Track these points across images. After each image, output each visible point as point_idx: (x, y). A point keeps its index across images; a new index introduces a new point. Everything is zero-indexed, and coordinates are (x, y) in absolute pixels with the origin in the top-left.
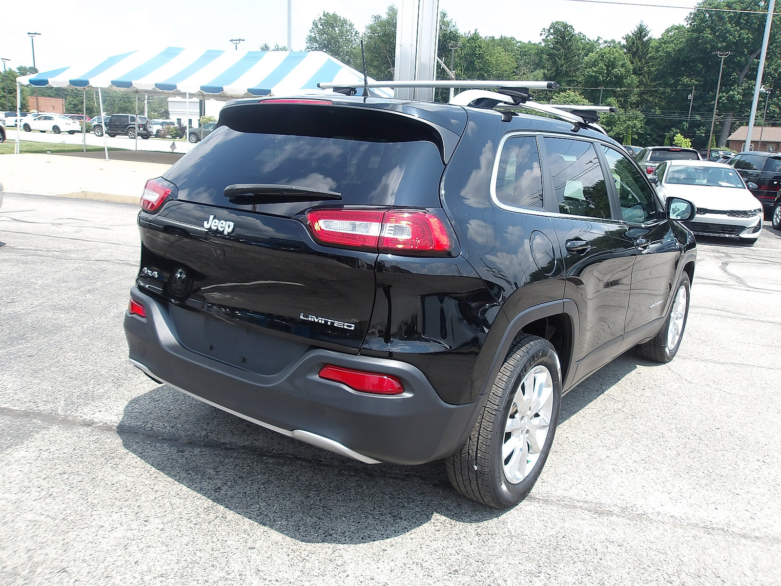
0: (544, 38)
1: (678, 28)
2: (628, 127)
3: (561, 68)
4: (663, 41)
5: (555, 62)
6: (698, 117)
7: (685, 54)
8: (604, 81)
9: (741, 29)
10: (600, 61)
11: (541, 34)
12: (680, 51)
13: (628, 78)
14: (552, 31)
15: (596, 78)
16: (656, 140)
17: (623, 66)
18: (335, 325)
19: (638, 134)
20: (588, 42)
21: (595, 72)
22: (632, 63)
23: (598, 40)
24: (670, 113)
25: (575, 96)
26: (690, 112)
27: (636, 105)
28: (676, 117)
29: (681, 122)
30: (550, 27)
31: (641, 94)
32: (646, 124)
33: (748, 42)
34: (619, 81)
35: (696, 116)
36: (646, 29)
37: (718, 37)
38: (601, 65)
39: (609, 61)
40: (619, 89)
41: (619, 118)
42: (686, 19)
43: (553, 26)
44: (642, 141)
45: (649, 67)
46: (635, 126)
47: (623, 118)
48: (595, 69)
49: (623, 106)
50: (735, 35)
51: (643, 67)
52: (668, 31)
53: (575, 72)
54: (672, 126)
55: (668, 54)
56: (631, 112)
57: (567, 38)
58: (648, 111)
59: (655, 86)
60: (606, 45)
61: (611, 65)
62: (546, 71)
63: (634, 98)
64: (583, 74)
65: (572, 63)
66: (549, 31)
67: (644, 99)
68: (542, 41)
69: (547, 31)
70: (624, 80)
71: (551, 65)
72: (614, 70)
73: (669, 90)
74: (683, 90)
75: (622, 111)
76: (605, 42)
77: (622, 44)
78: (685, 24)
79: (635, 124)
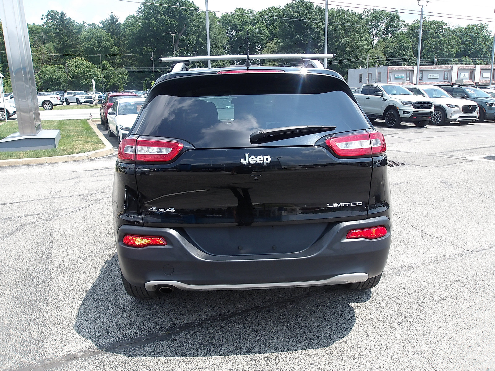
0: (45, 21)
1: (133, 17)
2: (119, 78)
3: (66, 43)
4: (127, 25)
5: (61, 38)
6: (159, 71)
7: (143, 33)
8: (97, 50)
9: (171, 18)
10: (92, 38)
11: (42, 19)
12: (140, 31)
13: (112, 48)
14: (49, 17)
15: (92, 48)
16: (138, 85)
17: (107, 40)
18: (351, 205)
19: (126, 82)
20: (77, 24)
21: (90, 45)
22: (112, 39)
23: (84, 24)
24: (142, 69)
25: (82, 60)
26: (153, 68)
27: (121, 65)
28: (146, 71)
29: (150, 74)
30: (47, 14)
31: (122, 58)
32: (130, 76)
33: (176, 26)
34: (106, 50)
35: (157, 70)
36: (116, 17)
37: (160, 23)
38: (93, 40)
39: (98, 37)
40: (108, 55)
41: (112, 74)
42: (137, 12)
43: (49, 13)
44: (130, 87)
45: (123, 41)
46: (123, 78)
47: (115, 73)
48: (90, 43)
49: (113, 65)
50: (168, 22)
51: (120, 41)
52: (127, 19)
53: (76, 44)
54: (146, 76)
55: (133, 32)
56: (119, 70)
57: (66, 22)
58: (129, 68)
59: (129, 53)
60: (89, 27)
61: (100, 40)
62: (55, 44)
63: (118, 61)
64: (82, 46)
65: (73, 39)
66: (48, 17)
67: (124, 61)
68: (44, 24)
69: (46, 17)
70: (110, 50)
71: (58, 40)
72: (102, 43)
73: (138, 55)
74: (147, 55)
75: (113, 69)
76: (89, 25)
77: (100, 27)
78: (136, 14)
79: (123, 77)
